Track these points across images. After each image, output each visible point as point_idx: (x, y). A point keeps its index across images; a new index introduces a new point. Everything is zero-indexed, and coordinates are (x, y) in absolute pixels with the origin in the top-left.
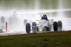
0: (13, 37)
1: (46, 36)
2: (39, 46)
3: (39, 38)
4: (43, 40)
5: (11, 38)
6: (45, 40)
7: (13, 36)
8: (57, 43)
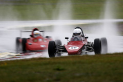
0: (6, 64)
1: (59, 63)
2: (47, 79)
3: (48, 66)
4: (54, 69)
5: (2, 65)
6: (58, 69)
7: (7, 62)
8: (78, 75)
